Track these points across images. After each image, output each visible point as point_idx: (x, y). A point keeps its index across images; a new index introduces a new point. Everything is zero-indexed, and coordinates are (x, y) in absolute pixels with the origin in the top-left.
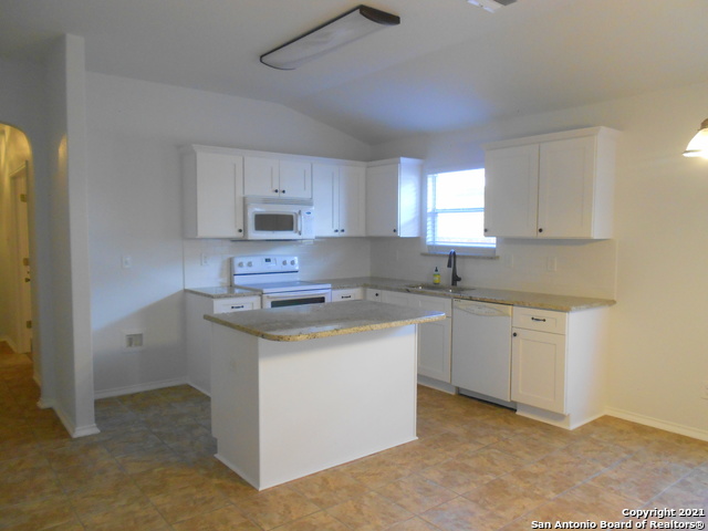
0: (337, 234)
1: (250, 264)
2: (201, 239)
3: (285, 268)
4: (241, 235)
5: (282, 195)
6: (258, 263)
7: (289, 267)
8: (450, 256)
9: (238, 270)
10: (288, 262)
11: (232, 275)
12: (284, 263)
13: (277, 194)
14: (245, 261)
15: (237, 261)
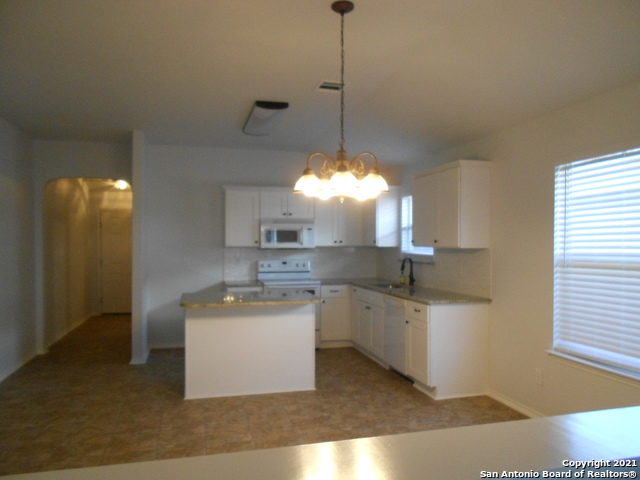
0: (336, 245)
1: (269, 266)
2: (230, 248)
3: (298, 269)
4: (257, 245)
5: (290, 217)
6: (276, 265)
7: (301, 268)
8: (404, 261)
9: (261, 269)
10: (300, 264)
11: (258, 272)
12: (297, 265)
13: (285, 217)
14: (266, 263)
15: (261, 263)
